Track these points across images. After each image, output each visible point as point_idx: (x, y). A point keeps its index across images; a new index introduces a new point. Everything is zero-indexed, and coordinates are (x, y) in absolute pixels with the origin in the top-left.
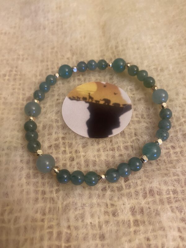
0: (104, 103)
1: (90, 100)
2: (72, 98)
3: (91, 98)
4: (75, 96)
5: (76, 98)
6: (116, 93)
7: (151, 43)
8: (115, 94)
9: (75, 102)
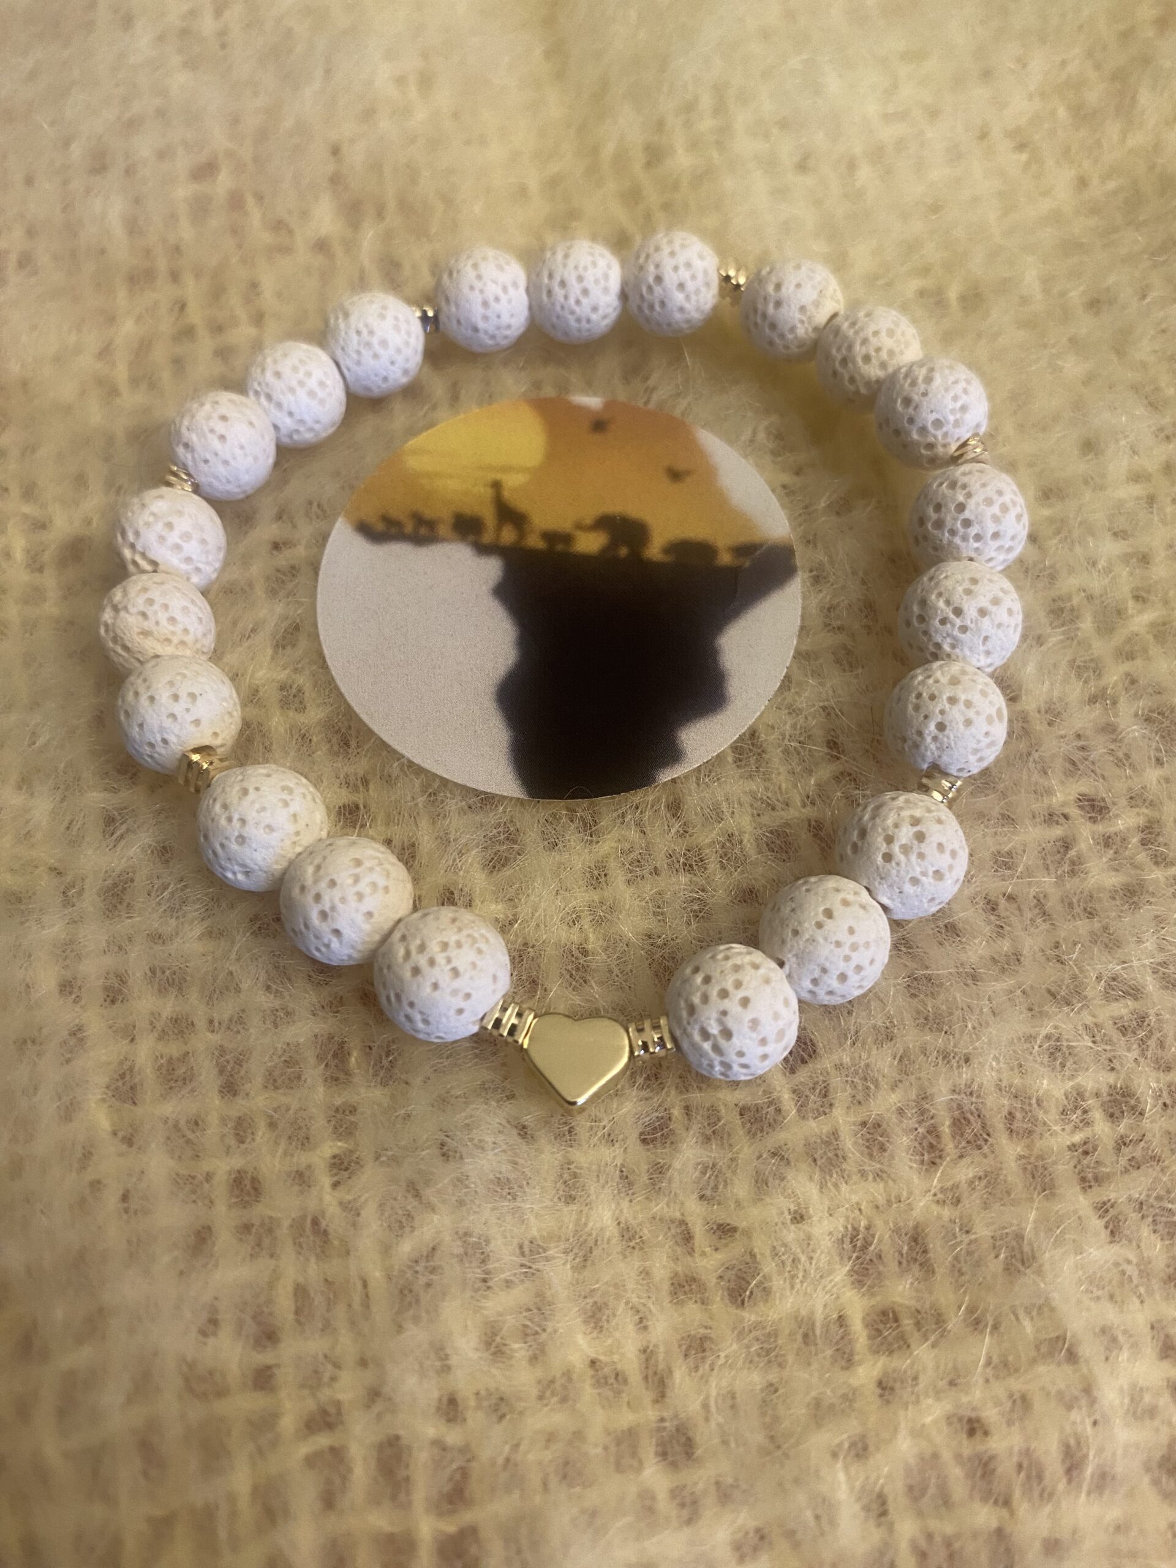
0: (604, 550)
1: (508, 536)
2: (380, 527)
3: (508, 514)
4: (395, 513)
5: (409, 528)
6: (681, 466)
7: (887, 118)
8: (675, 475)
9: (400, 552)
